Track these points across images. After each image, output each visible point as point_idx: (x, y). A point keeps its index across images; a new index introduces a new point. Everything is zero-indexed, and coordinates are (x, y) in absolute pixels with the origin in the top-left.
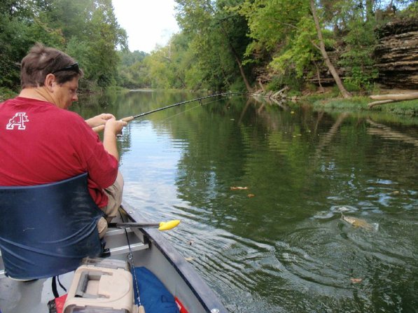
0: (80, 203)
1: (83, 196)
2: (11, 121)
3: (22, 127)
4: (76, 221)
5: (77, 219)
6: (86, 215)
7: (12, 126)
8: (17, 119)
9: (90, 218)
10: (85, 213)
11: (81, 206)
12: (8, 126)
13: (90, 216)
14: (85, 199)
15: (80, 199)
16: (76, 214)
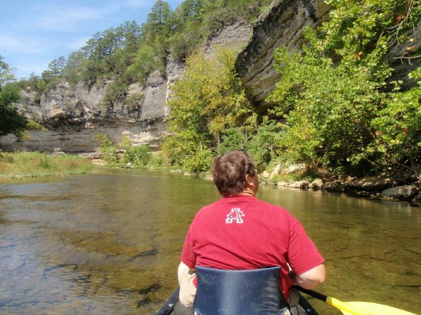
0: (269, 293)
1: (273, 287)
2: (229, 217)
3: (240, 221)
4: (264, 309)
5: (265, 308)
6: (273, 306)
7: (231, 220)
8: (234, 215)
9: (276, 310)
10: (273, 303)
11: (270, 296)
12: (227, 221)
13: (277, 308)
14: (274, 290)
15: (270, 289)
16: (264, 303)
